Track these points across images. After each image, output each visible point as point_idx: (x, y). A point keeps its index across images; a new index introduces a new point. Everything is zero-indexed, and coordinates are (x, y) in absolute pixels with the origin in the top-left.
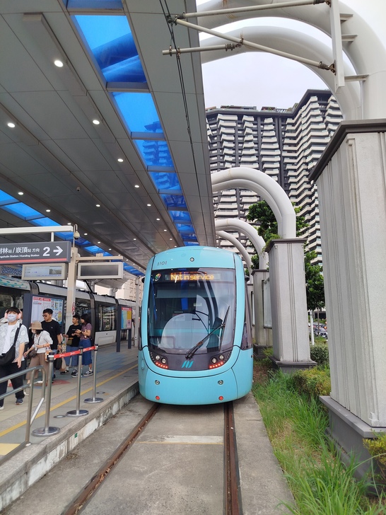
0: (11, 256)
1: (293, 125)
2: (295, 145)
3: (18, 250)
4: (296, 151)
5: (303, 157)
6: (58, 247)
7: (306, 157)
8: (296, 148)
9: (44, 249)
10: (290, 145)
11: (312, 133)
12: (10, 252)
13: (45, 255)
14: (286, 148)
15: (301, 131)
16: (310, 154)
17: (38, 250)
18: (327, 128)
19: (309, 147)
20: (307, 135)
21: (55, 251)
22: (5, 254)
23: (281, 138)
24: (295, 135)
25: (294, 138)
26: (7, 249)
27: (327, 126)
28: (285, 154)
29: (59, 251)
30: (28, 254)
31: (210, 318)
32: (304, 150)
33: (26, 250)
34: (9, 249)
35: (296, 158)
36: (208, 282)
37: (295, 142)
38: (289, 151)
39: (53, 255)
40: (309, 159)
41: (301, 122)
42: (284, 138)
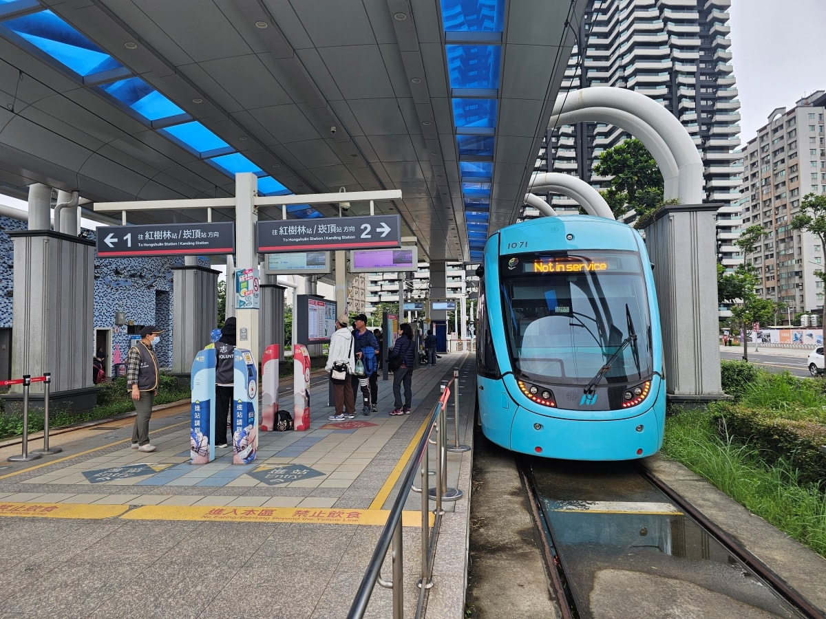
0: (311, 239)
1: (605, 12)
2: (607, 47)
3: (322, 229)
4: (607, 58)
5: (620, 67)
6: (383, 224)
7: (624, 67)
8: (607, 53)
9: (362, 227)
10: (597, 47)
11: (637, 26)
12: (309, 231)
13: (363, 236)
14: (590, 52)
15: (618, 22)
16: (632, 62)
17: (352, 229)
18: (663, 16)
19: (630, 50)
20: (628, 29)
21: (378, 230)
22: (302, 236)
23: (583, 36)
24: (606, 29)
25: (606, 35)
26: (303, 228)
27: (661, 12)
28: (588, 63)
29: (386, 230)
30: (338, 234)
31: (601, 327)
32: (622, 56)
33: (333, 228)
34: (307, 227)
35: (606, 69)
36: (593, 274)
37: (607, 41)
38: (596, 58)
39: (375, 236)
40: (629, 70)
41: (618, 7)
42: (588, 36)
